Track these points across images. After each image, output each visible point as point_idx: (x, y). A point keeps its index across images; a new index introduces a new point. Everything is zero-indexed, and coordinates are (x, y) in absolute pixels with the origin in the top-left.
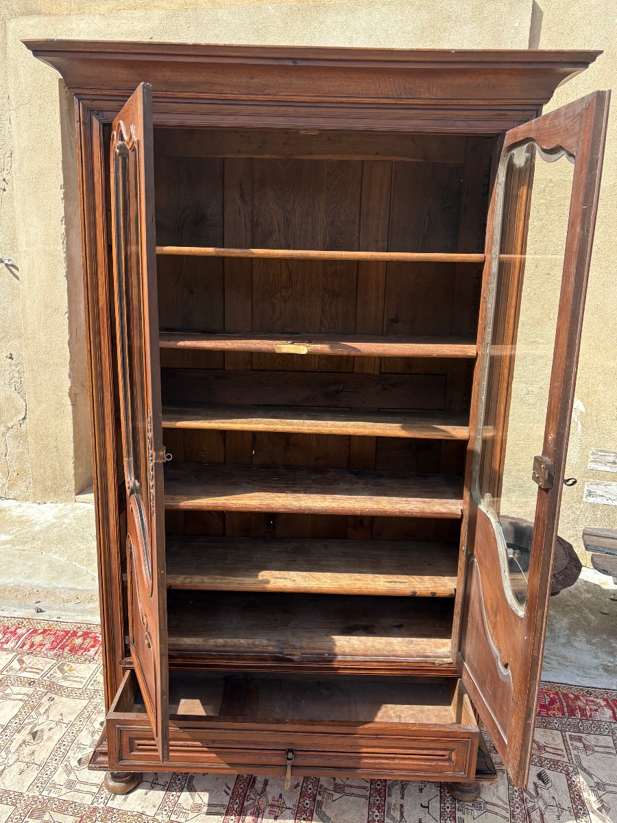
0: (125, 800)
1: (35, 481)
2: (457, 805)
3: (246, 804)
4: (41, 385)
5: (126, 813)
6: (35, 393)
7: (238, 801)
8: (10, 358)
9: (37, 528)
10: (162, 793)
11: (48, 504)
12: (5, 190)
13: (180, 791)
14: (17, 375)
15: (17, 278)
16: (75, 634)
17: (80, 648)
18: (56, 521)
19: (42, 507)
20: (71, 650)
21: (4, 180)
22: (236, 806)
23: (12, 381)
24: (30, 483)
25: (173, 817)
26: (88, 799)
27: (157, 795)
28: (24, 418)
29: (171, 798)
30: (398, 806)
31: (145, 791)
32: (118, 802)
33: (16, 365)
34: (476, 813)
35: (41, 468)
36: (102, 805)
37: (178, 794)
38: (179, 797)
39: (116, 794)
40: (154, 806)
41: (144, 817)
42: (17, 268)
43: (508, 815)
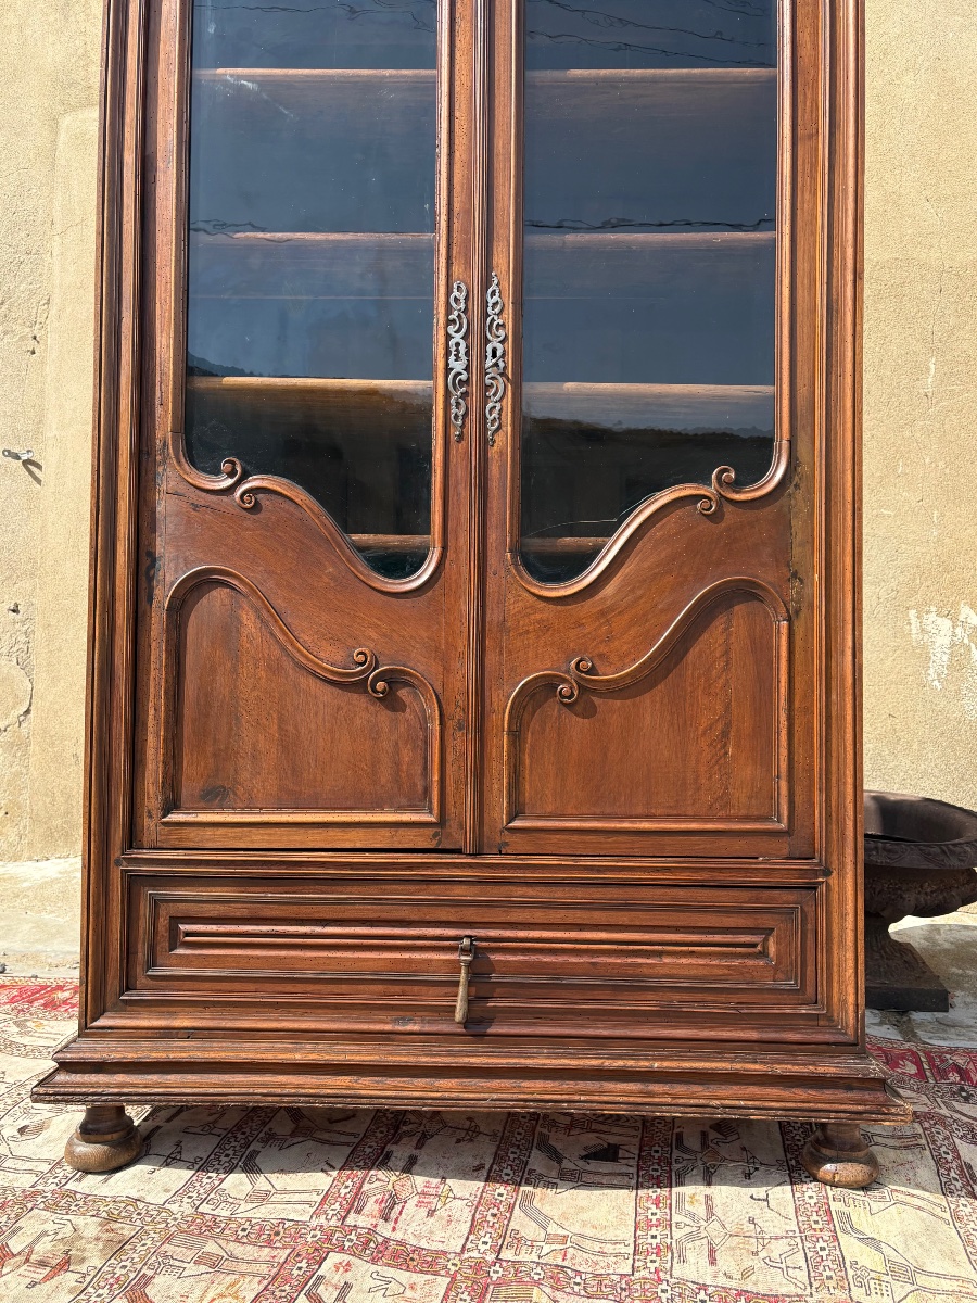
0: (106, 1181)
1: (35, 819)
2: (830, 1194)
3: (366, 1187)
4: (60, 650)
5: (103, 1198)
6: (49, 664)
7: (349, 1183)
8: (14, 611)
9: (25, 885)
10: (187, 1174)
11: (53, 860)
12: (33, 353)
13: (224, 1173)
14: (23, 638)
15: (39, 481)
16: (60, 988)
17: (65, 1002)
18: (60, 876)
19: (43, 864)
20: (45, 1005)
21: (35, 338)
22: (343, 1191)
23: (15, 649)
24: (25, 827)
25: (205, 1208)
26: (26, 1181)
27: (177, 1176)
28: (28, 712)
29: (205, 1181)
30: (703, 1199)
31: (151, 1168)
32: (92, 1184)
33: (23, 623)
34: (875, 1207)
35: (47, 795)
36: (53, 1187)
37: (223, 1176)
38: (223, 1180)
39: (87, 1172)
40: (167, 1191)
41: (141, 1205)
42: (39, 466)
43: (947, 1216)
